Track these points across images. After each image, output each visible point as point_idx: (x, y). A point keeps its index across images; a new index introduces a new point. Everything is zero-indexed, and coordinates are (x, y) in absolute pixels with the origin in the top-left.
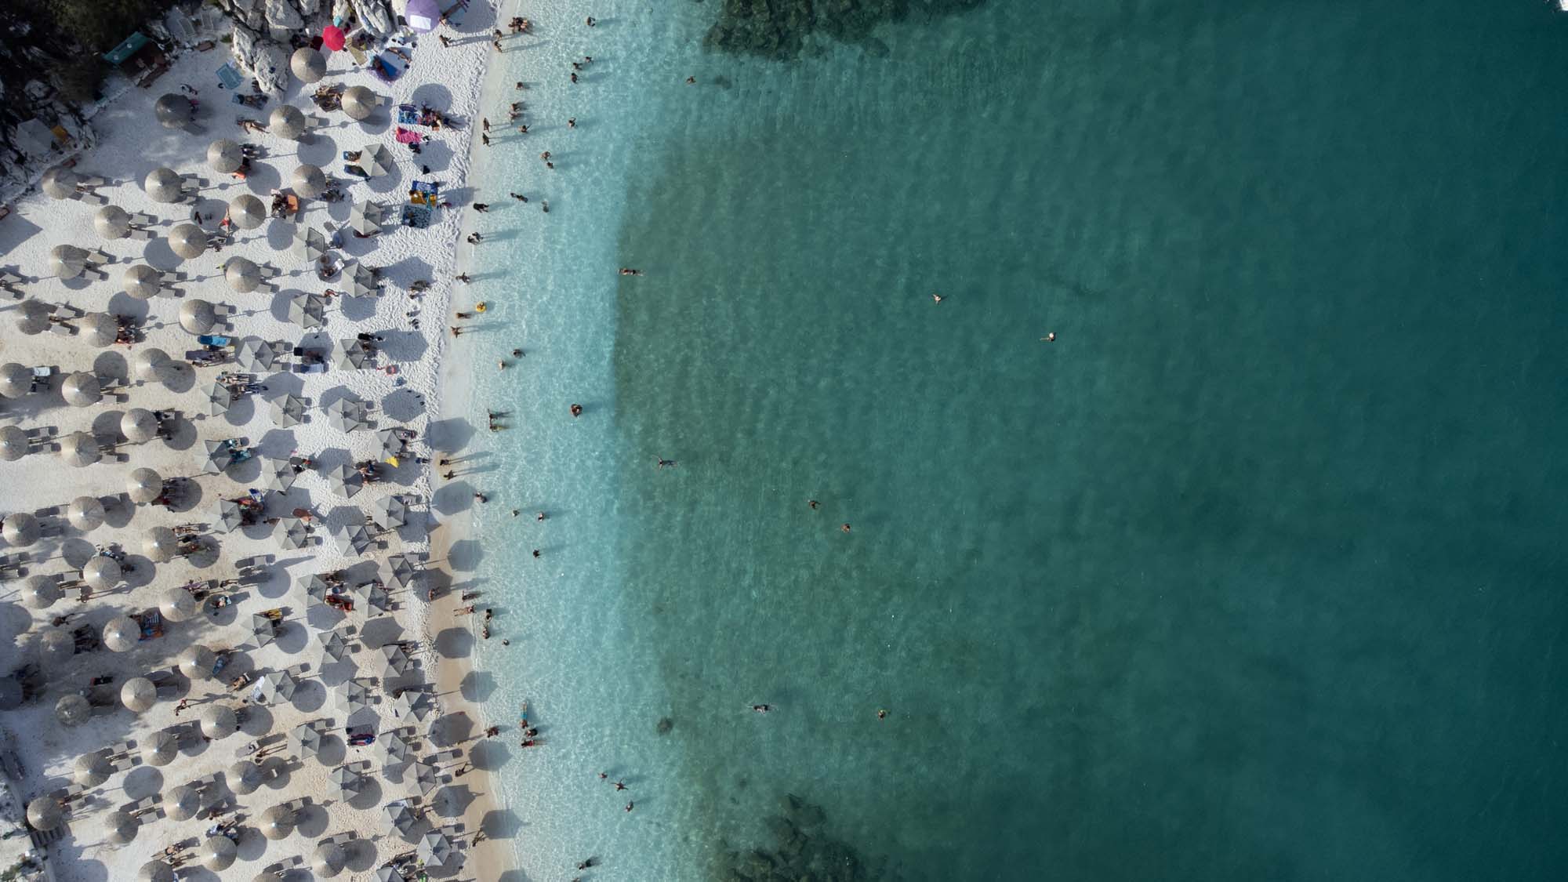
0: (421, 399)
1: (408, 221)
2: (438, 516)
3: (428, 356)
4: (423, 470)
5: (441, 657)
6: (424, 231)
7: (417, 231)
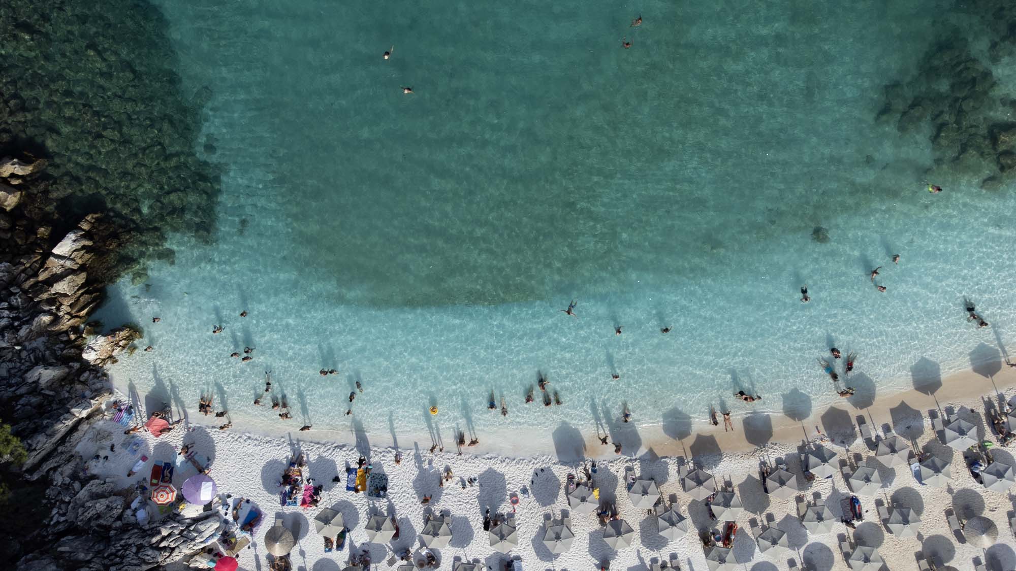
0: (539, 473)
1: (382, 493)
2: (642, 451)
3: (500, 468)
4: (602, 466)
5: (772, 440)
6: (390, 478)
7: (390, 485)
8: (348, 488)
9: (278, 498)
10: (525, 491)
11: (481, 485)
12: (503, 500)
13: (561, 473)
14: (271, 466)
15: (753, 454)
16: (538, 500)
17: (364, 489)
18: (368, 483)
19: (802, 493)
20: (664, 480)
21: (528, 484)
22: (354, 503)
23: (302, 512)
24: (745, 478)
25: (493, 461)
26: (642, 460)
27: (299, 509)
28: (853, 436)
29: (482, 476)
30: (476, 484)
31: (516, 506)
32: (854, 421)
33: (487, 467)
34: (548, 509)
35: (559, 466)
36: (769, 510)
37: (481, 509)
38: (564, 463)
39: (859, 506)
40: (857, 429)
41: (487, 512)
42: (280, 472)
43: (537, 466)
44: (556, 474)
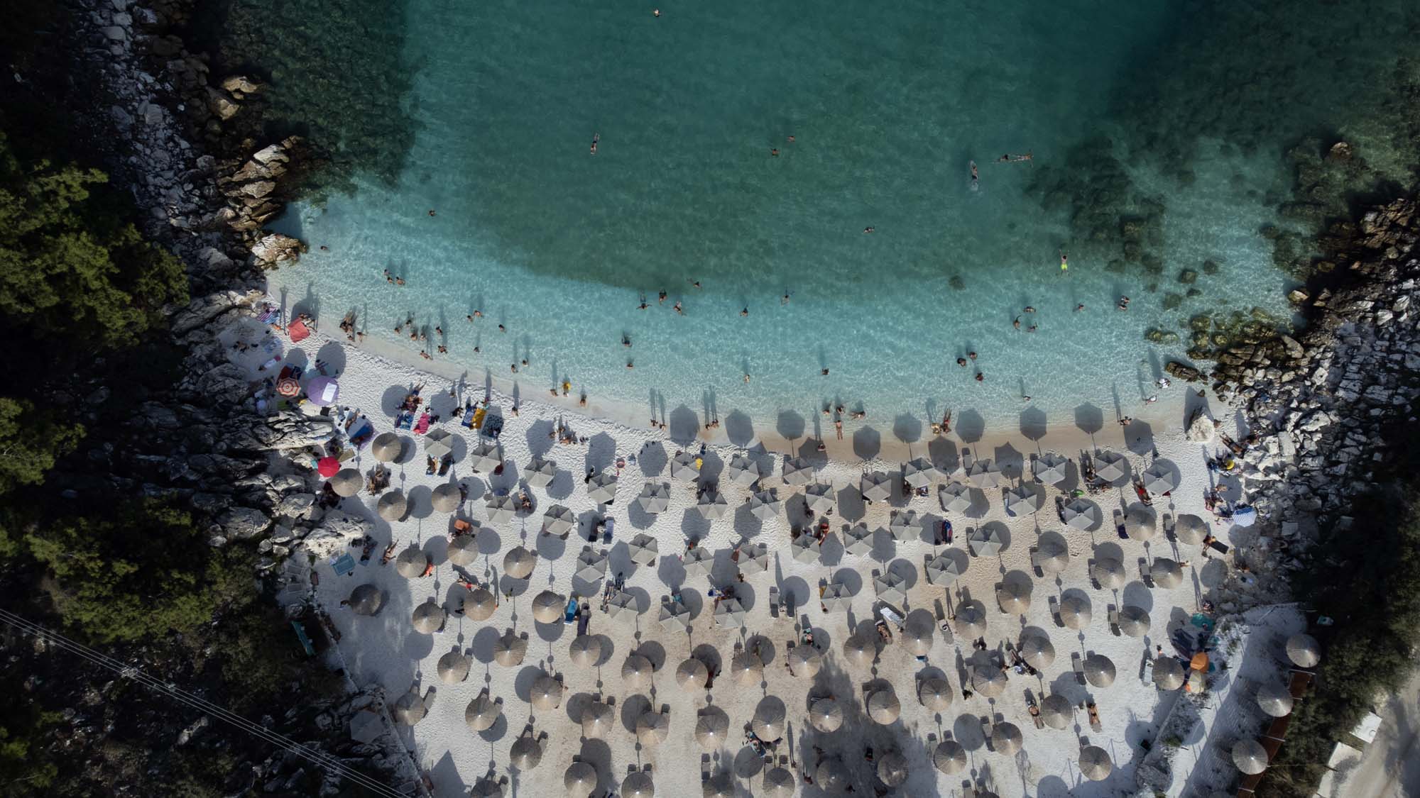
0: (650, 444)
1: (495, 432)
2: (753, 444)
3: (613, 433)
4: (712, 450)
5: (878, 455)
6: (505, 422)
7: (505, 427)
8: (464, 424)
9: (393, 420)
10: (632, 458)
11: (592, 445)
12: (610, 463)
13: (671, 448)
14: (395, 389)
15: (856, 465)
16: (643, 469)
17: (478, 427)
18: (484, 423)
19: (898, 509)
20: (769, 474)
21: (637, 453)
22: (465, 438)
23: (413, 437)
24: (846, 486)
25: (608, 426)
26: (750, 451)
27: (410, 433)
28: (956, 466)
29: (594, 438)
30: (587, 443)
31: (621, 470)
32: (959, 452)
33: (599, 431)
34: (651, 480)
35: (670, 442)
36: (863, 520)
37: (587, 467)
38: (675, 440)
39: (951, 531)
40: (961, 459)
41: (592, 470)
42: (401, 398)
43: (650, 439)
44: (666, 449)
